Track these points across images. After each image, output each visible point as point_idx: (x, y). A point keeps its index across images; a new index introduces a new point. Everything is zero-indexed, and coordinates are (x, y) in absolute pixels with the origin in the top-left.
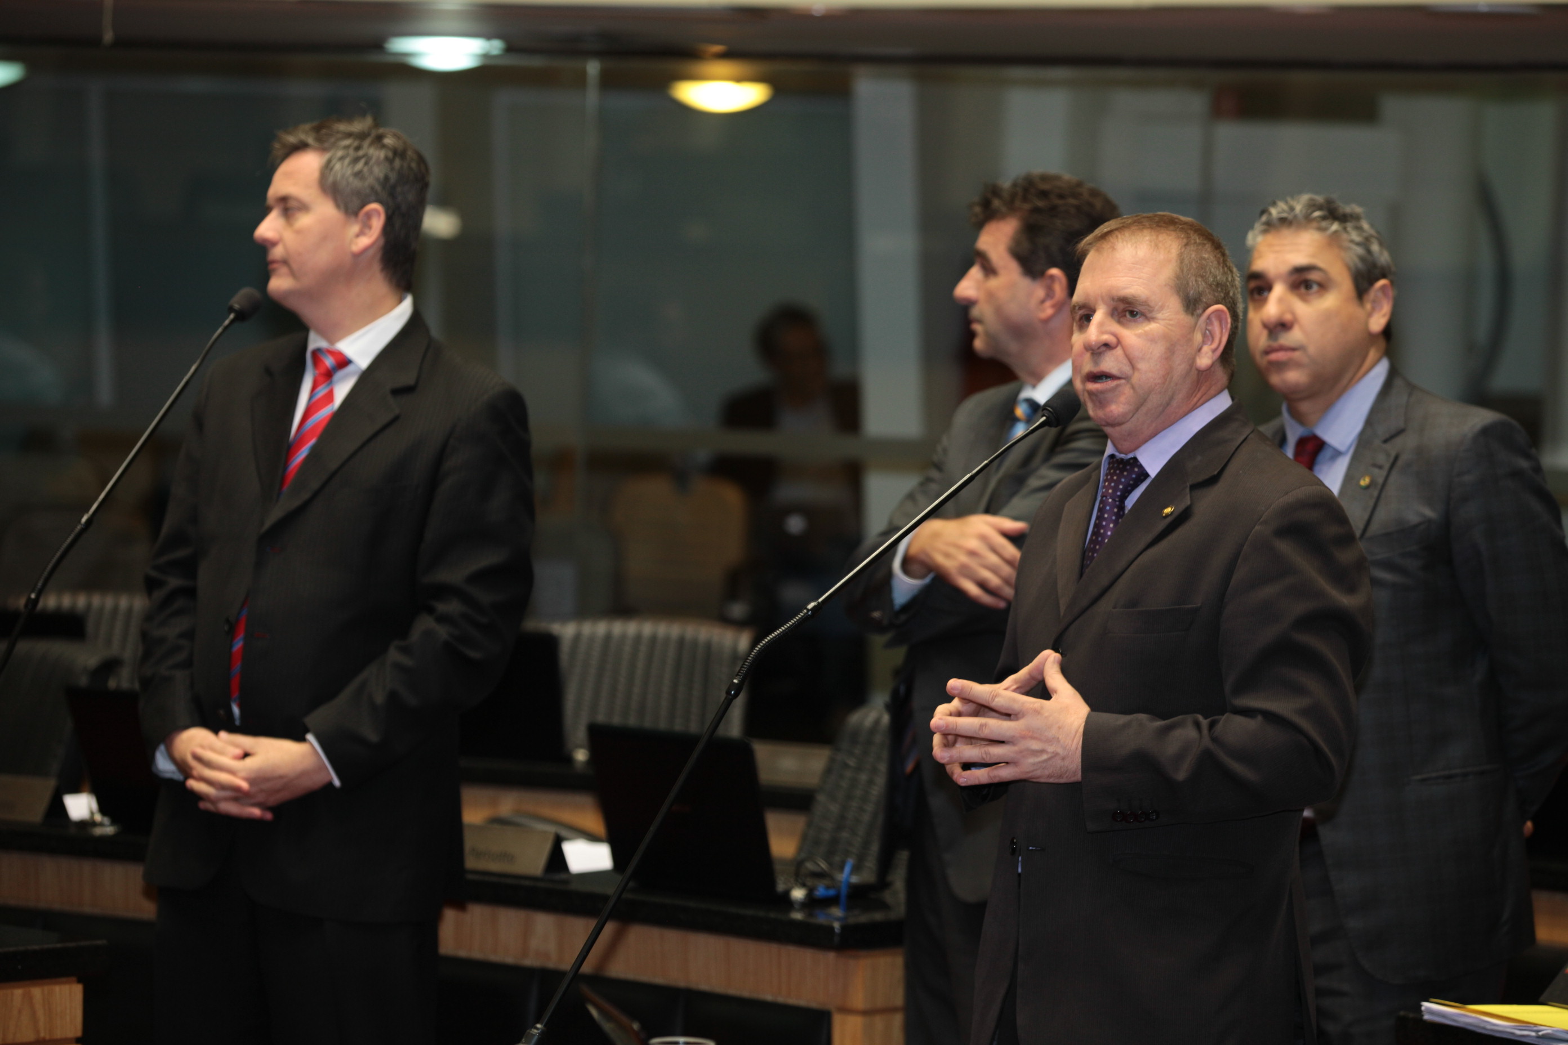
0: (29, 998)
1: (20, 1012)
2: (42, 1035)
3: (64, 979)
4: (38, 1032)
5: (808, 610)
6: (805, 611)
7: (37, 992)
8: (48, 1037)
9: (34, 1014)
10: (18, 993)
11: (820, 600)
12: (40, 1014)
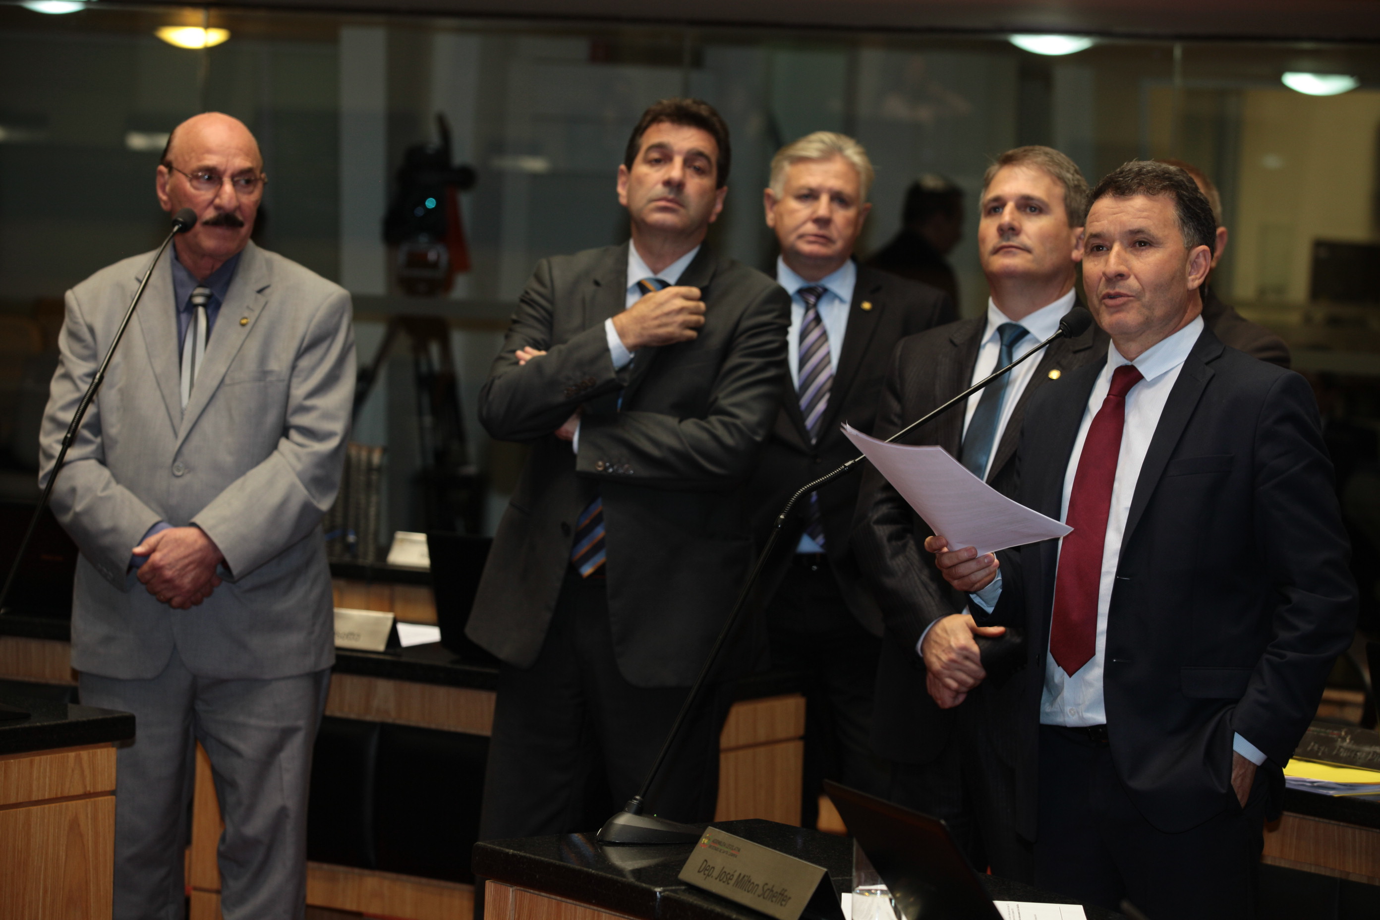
0: (79, 760)
1: (73, 771)
2: (88, 789)
3: (102, 744)
4: (85, 787)
5: (845, 467)
6: (843, 467)
7: (85, 754)
8: (92, 791)
9: (82, 772)
10: (72, 755)
11: (857, 460)
12: (87, 772)
